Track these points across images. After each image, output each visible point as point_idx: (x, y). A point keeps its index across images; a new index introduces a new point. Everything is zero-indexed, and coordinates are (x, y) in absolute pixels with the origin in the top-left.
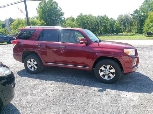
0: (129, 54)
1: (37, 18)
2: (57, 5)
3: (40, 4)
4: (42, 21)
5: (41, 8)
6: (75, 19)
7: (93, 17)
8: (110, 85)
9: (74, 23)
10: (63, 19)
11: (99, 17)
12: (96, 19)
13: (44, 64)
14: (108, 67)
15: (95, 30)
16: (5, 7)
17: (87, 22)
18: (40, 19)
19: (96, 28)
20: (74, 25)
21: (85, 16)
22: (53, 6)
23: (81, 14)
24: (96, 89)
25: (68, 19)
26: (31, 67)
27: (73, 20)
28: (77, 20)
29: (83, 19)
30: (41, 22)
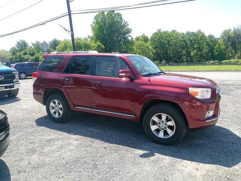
0: (198, 97)
1: (92, 38)
2: (121, 18)
3: (96, 18)
4: (99, 43)
5: (98, 23)
6: (149, 38)
7: (178, 34)
8: (167, 147)
9: (147, 44)
10: (130, 38)
11: (188, 33)
12: (183, 37)
13: (72, 108)
14: (164, 117)
15: (182, 56)
16: (44, 24)
17: (169, 43)
18: (96, 40)
19: (184, 52)
20: (148, 47)
21: (165, 33)
22: (115, 20)
23: (159, 31)
24: (141, 152)
25: (138, 39)
26: (55, 113)
27: (145, 39)
28: (152, 39)
29: (162, 38)
30: (96, 45)
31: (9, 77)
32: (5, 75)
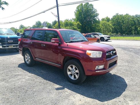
0: (91, 56)
1: (74, 20)
2: (93, 7)
3: (78, 8)
4: (78, 22)
5: (78, 11)
6: (110, 19)
7: (130, 16)
9: (108, 23)
10: (97, 19)
11: (136, 16)
12: (133, 18)
13: (34, 59)
15: (132, 30)
17: (123, 22)
19: (133, 28)
20: (109, 25)
21: (121, 15)
22: (89, 9)
23: (117, 14)
25: (103, 20)
27: (108, 20)
28: (112, 19)
29: (119, 19)
30: (77, 24)
31: (16, 41)
32: (14, 40)
